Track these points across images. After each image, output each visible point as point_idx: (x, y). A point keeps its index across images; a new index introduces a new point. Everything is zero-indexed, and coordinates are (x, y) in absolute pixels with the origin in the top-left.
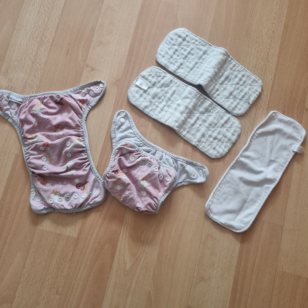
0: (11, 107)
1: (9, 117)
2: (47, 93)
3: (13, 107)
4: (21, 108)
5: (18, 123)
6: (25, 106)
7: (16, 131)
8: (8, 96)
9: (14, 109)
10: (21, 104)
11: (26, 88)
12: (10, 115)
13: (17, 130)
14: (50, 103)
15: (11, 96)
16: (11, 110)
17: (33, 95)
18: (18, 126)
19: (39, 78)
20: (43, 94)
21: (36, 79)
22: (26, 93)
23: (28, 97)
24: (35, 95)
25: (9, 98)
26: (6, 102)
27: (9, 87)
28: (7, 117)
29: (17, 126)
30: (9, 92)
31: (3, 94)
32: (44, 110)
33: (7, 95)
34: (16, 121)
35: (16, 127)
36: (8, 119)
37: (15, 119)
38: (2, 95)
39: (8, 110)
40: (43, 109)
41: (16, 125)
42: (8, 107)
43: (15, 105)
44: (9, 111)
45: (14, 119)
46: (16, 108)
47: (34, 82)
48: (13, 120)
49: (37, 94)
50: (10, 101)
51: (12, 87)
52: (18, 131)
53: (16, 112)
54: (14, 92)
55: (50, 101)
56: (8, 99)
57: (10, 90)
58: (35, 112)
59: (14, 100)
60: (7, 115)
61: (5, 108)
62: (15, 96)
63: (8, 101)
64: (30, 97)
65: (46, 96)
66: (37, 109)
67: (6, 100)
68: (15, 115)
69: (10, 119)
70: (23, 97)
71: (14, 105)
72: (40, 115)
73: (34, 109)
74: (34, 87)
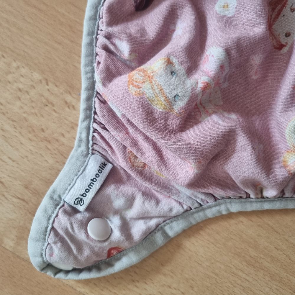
0: (117, 212)
1: (158, 227)
2: (85, 40)
3: (119, 203)
4: (133, 167)
5: (200, 197)
6: (130, 148)
7: (230, 215)
8: (66, 212)
9: (130, 202)
10: (109, 167)
11: (43, 130)
12: (153, 223)
13: (228, 210)
14: (142, 31)
15: (69, 198)
16: (131, 213)
17: (82, 105)
18: (211, 202)
19: (9, 65)
20: (87, 56)
21: (10, 78)
22: (63, 135)
23: (88, 129)
24: (84, 95)
25: (76, 211)
26: (93, 226)
27: (26, 198)
28: (159, 239)
29: (210, 207)
30: (45, 201)
31: (53, 228)
32: (175, 61)
33: (61, 215)
34: (185, 207)
35: (210, 213)
36: (165, 234)
37: (177, 209)
38: (57, 234)
39: (125, 227)
40: (169, 62)
41: (203, 210)
42: (115, 223)
43: (111, 190)
44: (131, 224)
45: (174, 213)
46: (127, 189)
47: (21, 86)
48: (176, 217)
49: (84, 84)
50: (88, 209)
51: (26, 187)
52: (235, 207)
53: (147, 195)
54: (50, 182)
55: (133, 27)
56: (79, 216)
57: (40, 195)
58: (180, 105)
59: (87, 190)
60: (148, 235)
61: (117, 235)
62: (71, 184)
63: (87, 215)
64: (87, 118)
65: (102, 40)
66: (167, 90)
67: (84, 225)
68: (158, 202)
69: (167, 229)
70: (83, 148)
71: (113, 197)
72: (200, 86)
73: (159, 107)
74: (46, 94)
